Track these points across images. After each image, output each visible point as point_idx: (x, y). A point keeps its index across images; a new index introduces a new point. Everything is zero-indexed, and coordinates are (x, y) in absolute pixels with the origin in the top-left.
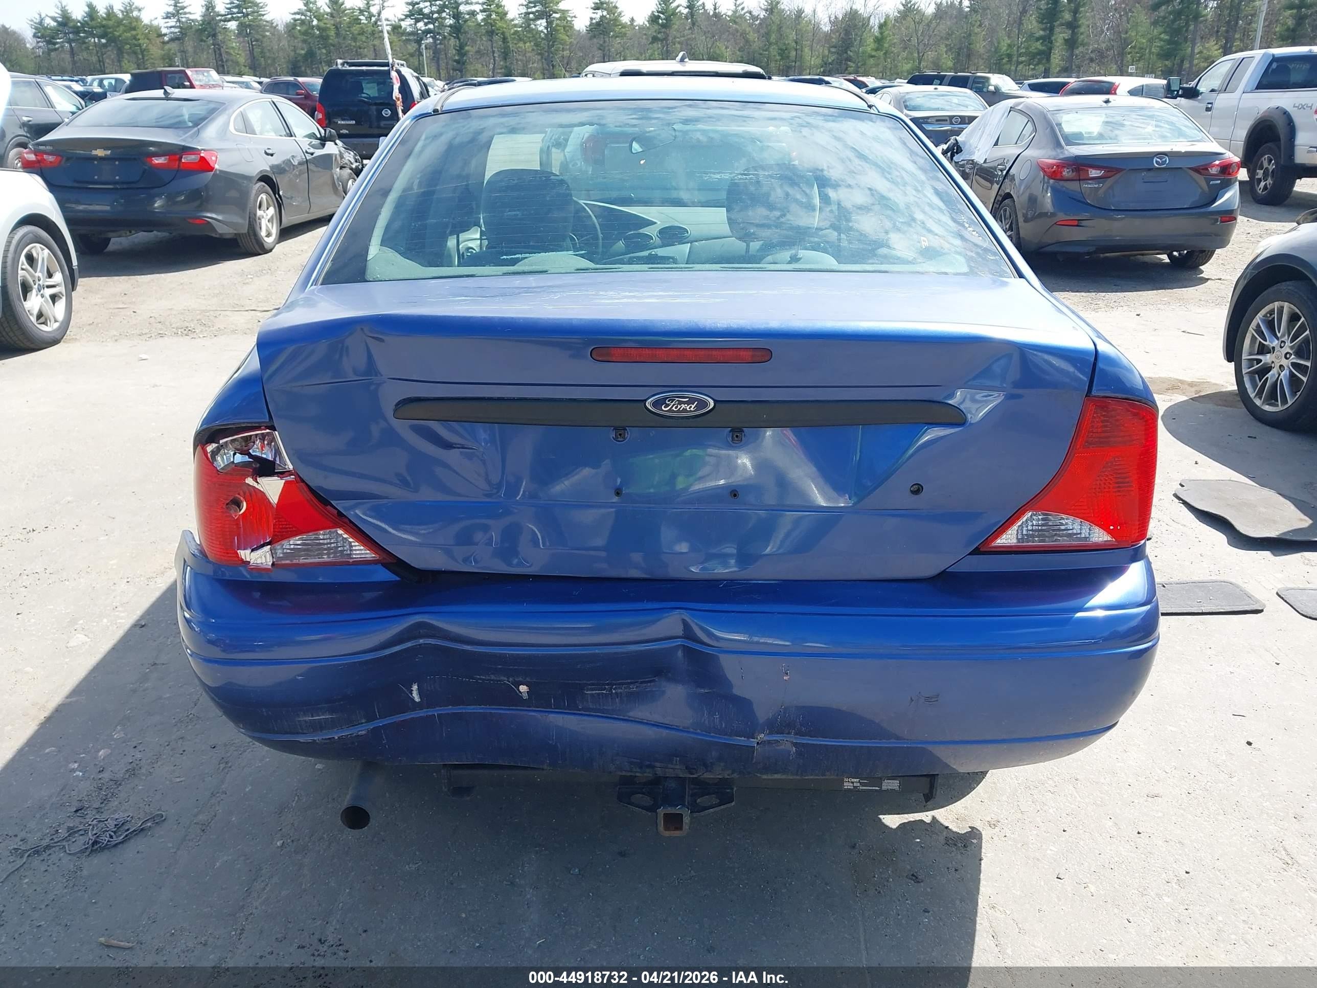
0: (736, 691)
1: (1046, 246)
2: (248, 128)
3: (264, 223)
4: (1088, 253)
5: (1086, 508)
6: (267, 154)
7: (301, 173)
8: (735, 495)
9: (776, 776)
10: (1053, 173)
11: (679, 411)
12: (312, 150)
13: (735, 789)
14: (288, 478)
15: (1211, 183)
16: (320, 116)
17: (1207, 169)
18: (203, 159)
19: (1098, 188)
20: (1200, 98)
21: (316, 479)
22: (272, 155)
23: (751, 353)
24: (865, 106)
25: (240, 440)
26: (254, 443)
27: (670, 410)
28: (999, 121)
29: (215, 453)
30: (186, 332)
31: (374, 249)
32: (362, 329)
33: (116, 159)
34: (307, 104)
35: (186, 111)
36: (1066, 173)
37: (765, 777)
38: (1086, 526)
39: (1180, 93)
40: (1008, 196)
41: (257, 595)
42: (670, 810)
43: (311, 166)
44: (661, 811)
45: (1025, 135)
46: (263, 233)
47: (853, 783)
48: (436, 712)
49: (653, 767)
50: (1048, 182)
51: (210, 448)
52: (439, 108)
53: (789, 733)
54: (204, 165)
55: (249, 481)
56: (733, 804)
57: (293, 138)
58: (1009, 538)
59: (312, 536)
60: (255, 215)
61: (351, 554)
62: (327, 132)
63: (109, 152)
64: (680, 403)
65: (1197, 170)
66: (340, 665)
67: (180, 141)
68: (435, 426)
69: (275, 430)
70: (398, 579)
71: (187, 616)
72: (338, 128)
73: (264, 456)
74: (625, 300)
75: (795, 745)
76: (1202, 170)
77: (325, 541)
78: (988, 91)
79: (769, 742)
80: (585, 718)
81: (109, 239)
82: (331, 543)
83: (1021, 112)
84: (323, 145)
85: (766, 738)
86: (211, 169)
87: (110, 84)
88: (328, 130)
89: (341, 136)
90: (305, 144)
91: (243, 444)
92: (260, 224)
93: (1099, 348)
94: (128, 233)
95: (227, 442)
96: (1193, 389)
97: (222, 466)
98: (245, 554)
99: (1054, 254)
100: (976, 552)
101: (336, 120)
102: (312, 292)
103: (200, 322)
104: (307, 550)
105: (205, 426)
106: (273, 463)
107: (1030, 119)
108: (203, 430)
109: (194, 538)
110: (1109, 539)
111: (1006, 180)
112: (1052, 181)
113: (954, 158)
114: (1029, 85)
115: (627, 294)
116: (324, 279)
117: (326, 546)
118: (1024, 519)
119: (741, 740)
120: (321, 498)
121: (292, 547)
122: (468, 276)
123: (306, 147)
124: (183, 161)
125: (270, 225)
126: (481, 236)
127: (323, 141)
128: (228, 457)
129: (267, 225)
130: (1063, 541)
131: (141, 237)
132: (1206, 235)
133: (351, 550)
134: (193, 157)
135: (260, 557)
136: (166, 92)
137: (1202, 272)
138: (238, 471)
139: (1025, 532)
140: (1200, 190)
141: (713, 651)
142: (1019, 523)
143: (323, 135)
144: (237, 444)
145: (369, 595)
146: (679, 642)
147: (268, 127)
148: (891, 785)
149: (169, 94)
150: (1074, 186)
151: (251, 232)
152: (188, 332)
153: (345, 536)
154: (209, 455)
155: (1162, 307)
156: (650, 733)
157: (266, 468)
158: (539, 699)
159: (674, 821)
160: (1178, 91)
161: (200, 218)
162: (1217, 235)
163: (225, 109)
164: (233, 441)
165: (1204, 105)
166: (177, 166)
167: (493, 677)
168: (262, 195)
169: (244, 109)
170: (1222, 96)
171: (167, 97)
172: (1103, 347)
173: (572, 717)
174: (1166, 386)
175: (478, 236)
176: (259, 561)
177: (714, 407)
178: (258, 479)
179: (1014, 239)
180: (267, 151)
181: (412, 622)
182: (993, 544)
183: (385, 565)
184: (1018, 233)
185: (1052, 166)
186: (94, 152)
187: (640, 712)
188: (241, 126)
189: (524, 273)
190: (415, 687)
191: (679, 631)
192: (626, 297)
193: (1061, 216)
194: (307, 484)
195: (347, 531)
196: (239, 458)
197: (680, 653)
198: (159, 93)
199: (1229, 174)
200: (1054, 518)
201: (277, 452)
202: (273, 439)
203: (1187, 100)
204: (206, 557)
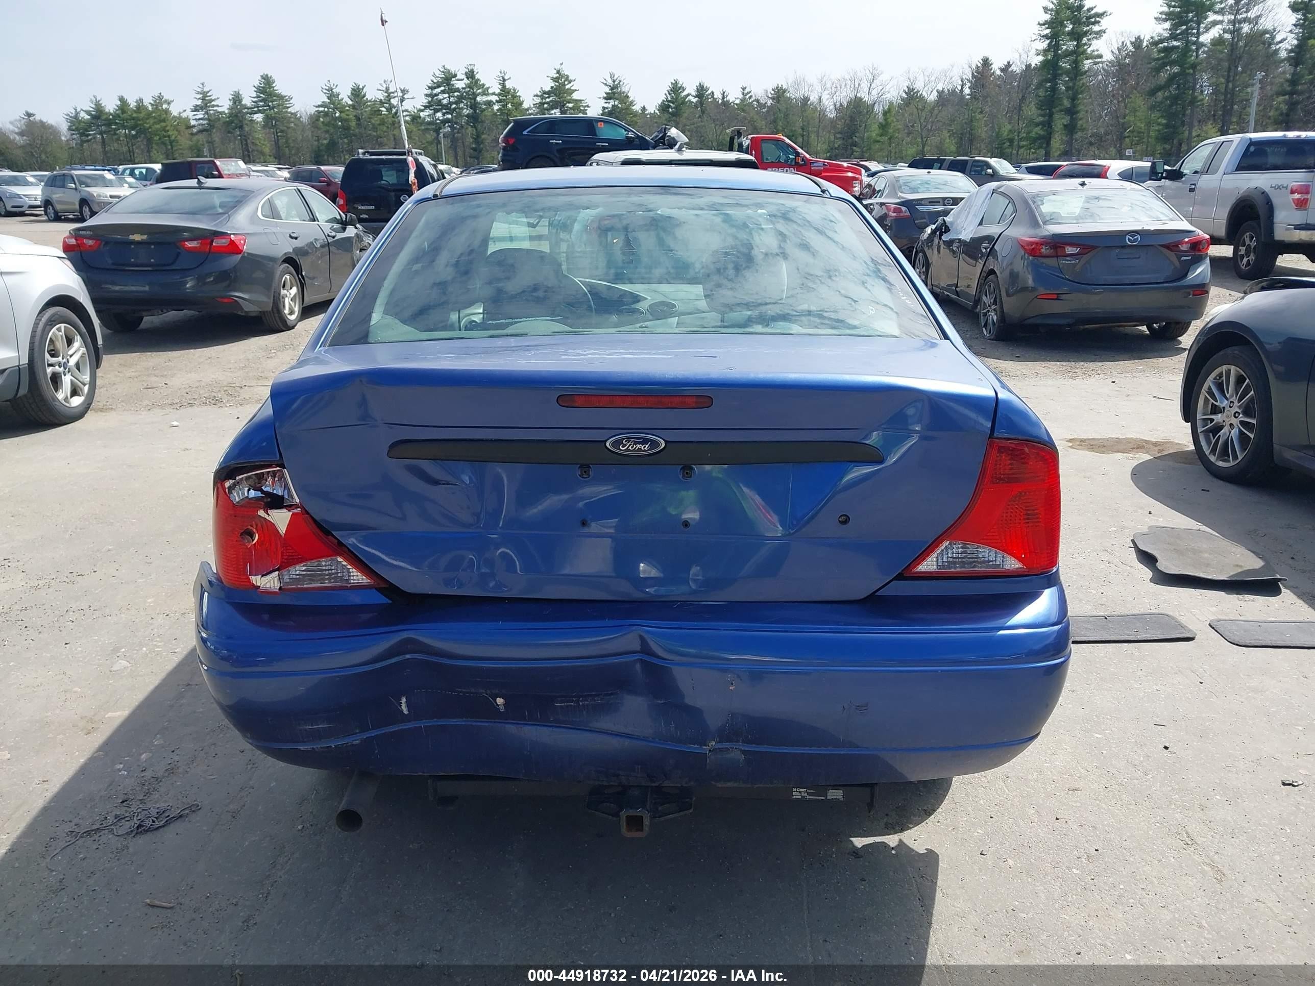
0: (688, 701)
1: (1029, 318)
2: (273, 212)
3: (287, 301)
4: (1069, 325)
5: (997, 537)
6: (291, 237)
7: (322, 256)
8: (686, 525)
9: (729, 784)
10: (1033, 250)
11: (634, 450)
12: (333, 234)
13: (694, 799)
14: (295, 511)
15: (1182, 259)
16: (341, 202)
17: (1177, 246)
18: (232, 242)
19: (1074, 265)
20: (1183, 179)
21: (320, 511)
22: (296, 238)
23: (694, 400)
24: (818, 191)
25: (254, 477)
26: (266, 480)
27: (627, 450)
28: (983, 202)
29: (231, 488)
30: (213, 402)
31: (376, 317)
32: (361, 381)
33: (153, 243)
34: (328, 190)
35: (217, 199)
36: (1044, 250)
37: (719, 785)
38: (1000, 554)
39: (1164, 175)
40: (992, 272)
41: (266, 617)
42: (632, 812)
43: (332, 248)
44: (624, 814)
45: (1006, 216)
46: (287, 311)
47: (800, 792)
48: (422, 724)
49: (617, 776)
50: (1028, 258)
51: (227, 484)
52: (438, 193)
53: (737, 741)
54: (234, 248)
55: (261, 513)
56: (691, 811)
57: (316, 222)
58: (929, 565)
59: (315, 563)
60: (279, 294)
61: (349, 580)
62: (348, 216)
63: (145, 237)
64: (636, 443)
65: (1167, 247)
66: (338, 677)
67: (212, 226)
68: (426, 465)
69: (284, 468)
70: (390, 602)
71: (204, 635)
72: (358, 212)
73: (275, 492)
74: (590, 356)
75: (744, 752)
76: (1173, 247)
77: (327, 568)
78: (986, 174)
79: (720, 750)
80: (555, 729)
81: (142, 318)
82: (331, 570)
83: (1003, 194)
84: (344, 229)
85: (719, 746)
86: (239, 251)
87: (141, 173)
88: (349, 215)
89: (361, 221)
90: (327, 227)
91: (257, 481)
92: (284, 302)
93: (1000, 396)
94: (161, 312)
95: (242, 478)
96: (1156, 449)
97: (237, 500)
98: (257, 580)
99: (1037, 326)
100: (900, 577)
101: (356, 206)
102: (320, 352)
103: (227, 393)
104: (311, 578)
105: (223, 465)
106: (282, 497)
107: (1011, 201)
108: (223, 468)
109: (211, 568)
110: (1021, 566)
111: (990, 257)
112: (1031, 258)
113: (943, 237)
114: (1027, 168)
115: (592, 351)
116: (331, 342)
117: (327, 572)
118: (943, 547)
119: (694, 748)
120: (323, 529)
121: (297, 572)
122: (457, 338)
123: (327, 231)
124: (214, 244)
125: (293, 304)
126: (484, 310)
127: (344, 224)
128: (243, 493)
129: (290, 304)
130: (979, 569)
131: (172, 315)
132: (1182, 307)
133: (349, 576)
134: (224, 241)
135: (269, 582)
136: (199, 182)
137: (1180, 343)
138: (250, 505)
139: (945, 559)
140: (1173, 267)
141: (667, 663)
142: (939, 552)
143: (344, 219)
144: (251, 482)
145: (365, 616)
146: (637, 657)
147: (294, 213)
148: (835, 794)
149: (202, 183)
150: (1052, 262)
151: (275, 310)
152: (216, 401)
153: (344, 563)
154: (227, 490)
155: (1137, 375)
156: (615, 743)
157: (276, 502)
158: (515, 712)
159: (635, 823)
160: (1162, 174)
161: (229, 297)
162: (1189, 307)
163: (255, 197)
164: (248, 478)
165: (1188, 186)
166: (208, 250)
167: (473, 690)
168: (286, 276)
169: (271, 197)
170: (1205, 177)
171: (200, 186)
172: (1003, 395)
173: (545, 728)
174: (1131, 445)
175: (481, 311)
176: (268, 586)
177: (664, 448)
178: (269, 512)
179: (998, 313)
180: (292, 235)
181: (400, 639)
182: (915, 570)
183: (379, 590)
184: (1002, 307)
185: (1032, 243)
186: (131, 237)
187: (605, 723)
188: (269, 213)
189: (507, 336)
190: (404, 700)
191: (637, 646)
192: (591, 354)
193: (1042, 290)
194: (311, 516)
195: (346, 559)
196: (253, 494)
197: (638, 666)
198: (193, 183)
199: (1199, 250)
200: (971, 548)
201: (286, 486)
202: (282, 477)
203: (1171, 182)
204: (222, 582)
